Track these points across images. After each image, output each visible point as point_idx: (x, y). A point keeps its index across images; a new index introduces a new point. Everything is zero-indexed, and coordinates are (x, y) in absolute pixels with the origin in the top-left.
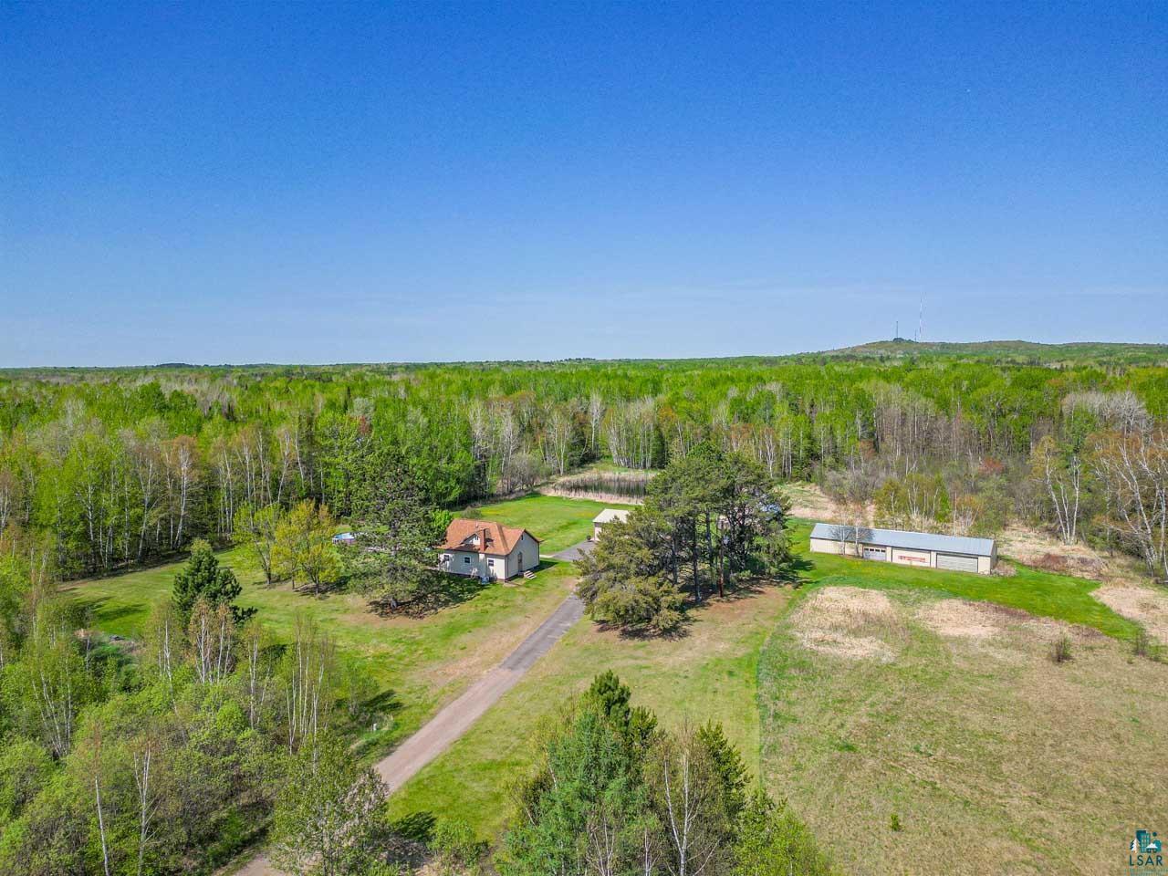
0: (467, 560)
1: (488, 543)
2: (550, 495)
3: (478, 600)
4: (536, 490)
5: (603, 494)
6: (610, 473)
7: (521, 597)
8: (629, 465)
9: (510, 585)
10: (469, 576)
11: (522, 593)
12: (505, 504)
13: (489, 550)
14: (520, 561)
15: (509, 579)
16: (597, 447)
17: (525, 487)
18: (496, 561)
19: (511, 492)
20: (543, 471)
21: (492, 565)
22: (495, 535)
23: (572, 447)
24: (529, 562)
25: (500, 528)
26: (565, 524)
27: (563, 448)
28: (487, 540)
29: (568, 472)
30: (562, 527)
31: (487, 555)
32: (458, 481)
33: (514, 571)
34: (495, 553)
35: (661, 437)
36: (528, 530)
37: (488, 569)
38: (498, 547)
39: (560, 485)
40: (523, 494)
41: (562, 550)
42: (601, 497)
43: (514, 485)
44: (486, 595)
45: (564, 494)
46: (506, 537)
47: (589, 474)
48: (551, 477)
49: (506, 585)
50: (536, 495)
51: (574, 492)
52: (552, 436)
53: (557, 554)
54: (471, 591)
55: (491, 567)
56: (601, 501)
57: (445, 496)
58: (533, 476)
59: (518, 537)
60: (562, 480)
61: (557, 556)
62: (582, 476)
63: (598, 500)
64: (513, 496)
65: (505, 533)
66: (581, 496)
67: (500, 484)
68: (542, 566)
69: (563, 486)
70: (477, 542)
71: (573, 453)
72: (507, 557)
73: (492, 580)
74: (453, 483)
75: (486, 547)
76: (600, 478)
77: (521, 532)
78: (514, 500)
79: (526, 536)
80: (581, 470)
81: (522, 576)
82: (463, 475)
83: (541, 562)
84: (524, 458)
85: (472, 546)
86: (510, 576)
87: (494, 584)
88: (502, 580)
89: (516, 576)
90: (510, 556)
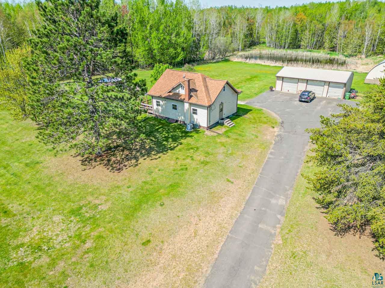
0: (175, 107)
1: (192, 94)
2: (234, 61)
3: (180, 150)
4: (227, 58)
5: (266, 61)
6: (265, 51)
7: (222, 150)
8: (276, 47)
9: (212, 134)
10: (177, 121)
11: (223, 144)
12: (210, 64)
13: (193, 100)
14: (221, 110)
15: (210, 128)
16: (258, 38)
17: (221, 57)
18: (199, 110)
19: (213, 59)
20: (231, 49)
21: (196, 113)
22: (199, 85)
23: (246, 36)
24: (229, 110)
25: (204, 79)
26: (249, 77)
27: (242, 36)
28: (192, 91)
29: (243, 50)
30: (248, 80)
31: (191, 104)
32: (183, 49)
33: (216, 118)
34: (199, 103)
35: (296, 31)
36: (230, 82)
37: (191, 117)
38: (202, 97)
39: (240, 56)
40: (220, 60)
41: (252, 97)
42: (264, 62)
43: (215, 55)
44: (189, 144)
45: (243, 60)
46: (209, 87)
47: (255, 51)
48: (234, 53)
49: (208, 132)
50: (227, 60)
51: (248, 60)
52: (236, 29)
53: (248, 101)
54: (175, 139)
55: (195, 116)
56: (264, 64)
57: (174, 58)
58: (226, 51)
59: (221, 88)
60: (240, 53)
61: (250, 103)
62: (251, 52)
63: (263, 64)
64: (215, 61)
65: (208, 84)
66: (253, 61)
67: (207, 54)
68: (240, 112)
69: (241, 56)
70: (182, 92)
71: (246, 40)
72: (209, 107)
73: (196, 127)
74: (179, 50)
75: (190, 97)
76: (261, 53)
77: (223, 83)
78: (215, 63)
79: (227, 88)
80: (250, 49)
81: (222, 124)
82: (185, 45)
83: (238, 109)
84: (221, 40)
85: (178, 95)
86: (211, 124)
87: (197, 132)
88: (204, 127)
89: (217, 124)
90: (213, 107)
